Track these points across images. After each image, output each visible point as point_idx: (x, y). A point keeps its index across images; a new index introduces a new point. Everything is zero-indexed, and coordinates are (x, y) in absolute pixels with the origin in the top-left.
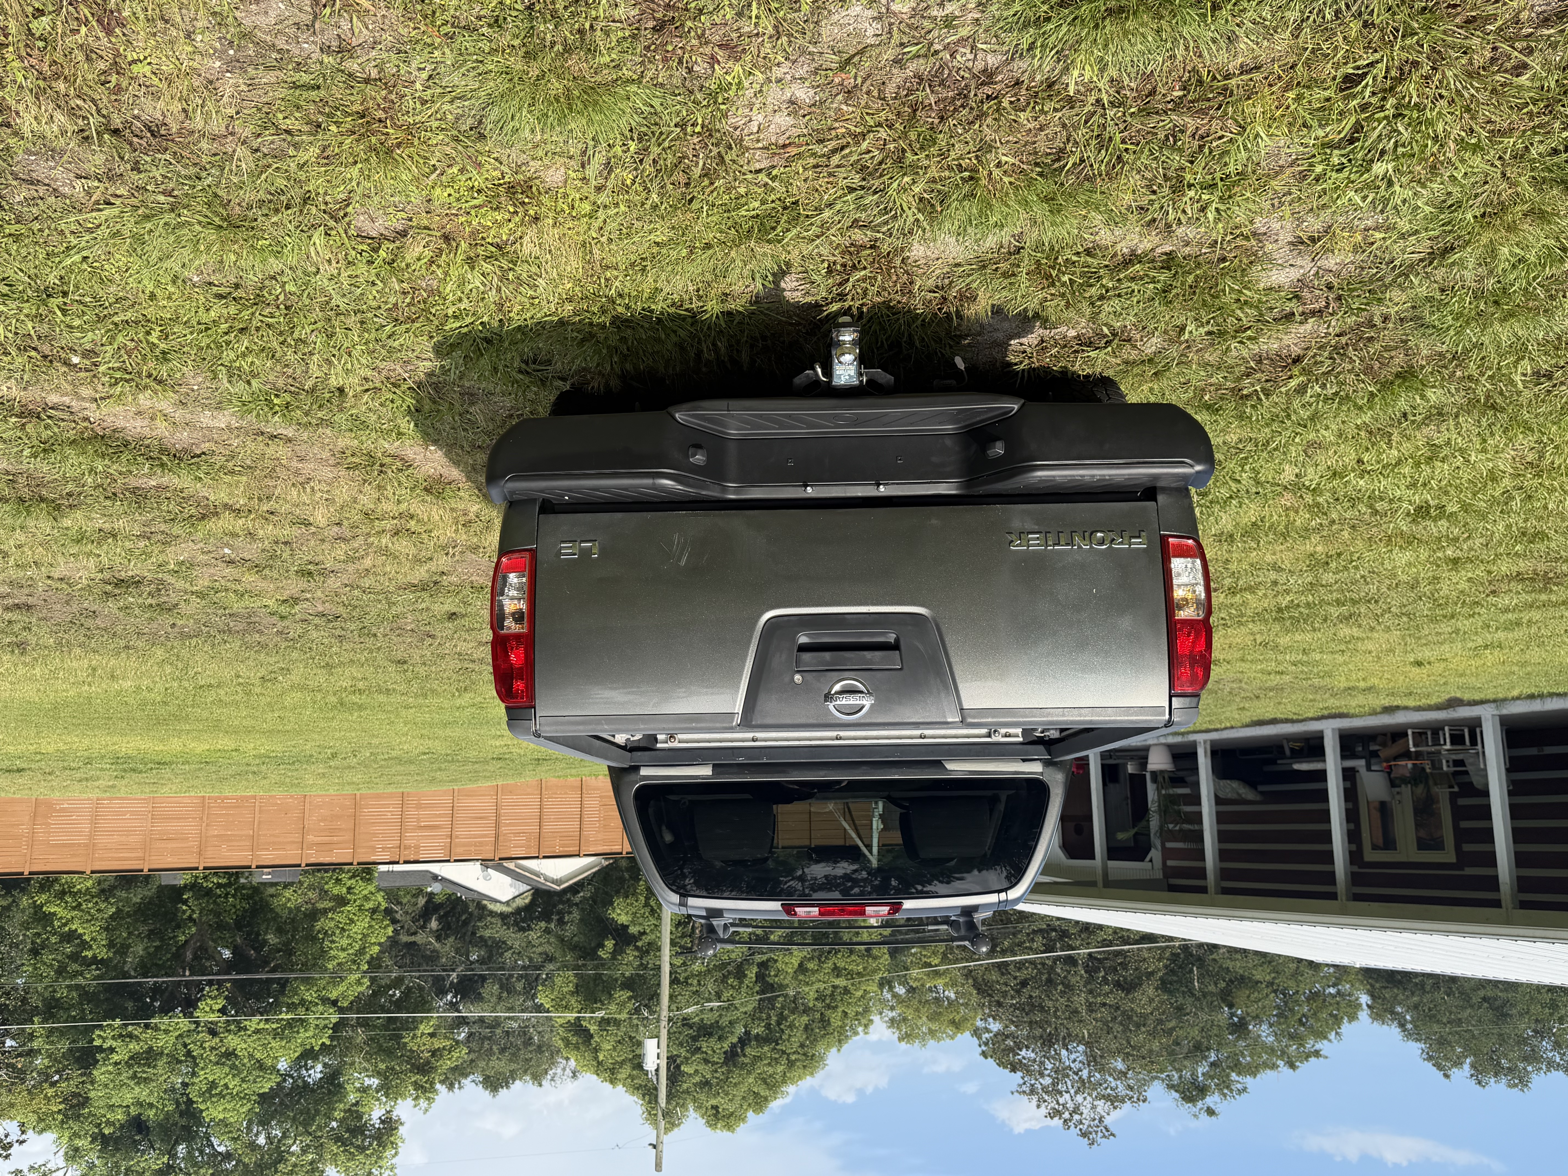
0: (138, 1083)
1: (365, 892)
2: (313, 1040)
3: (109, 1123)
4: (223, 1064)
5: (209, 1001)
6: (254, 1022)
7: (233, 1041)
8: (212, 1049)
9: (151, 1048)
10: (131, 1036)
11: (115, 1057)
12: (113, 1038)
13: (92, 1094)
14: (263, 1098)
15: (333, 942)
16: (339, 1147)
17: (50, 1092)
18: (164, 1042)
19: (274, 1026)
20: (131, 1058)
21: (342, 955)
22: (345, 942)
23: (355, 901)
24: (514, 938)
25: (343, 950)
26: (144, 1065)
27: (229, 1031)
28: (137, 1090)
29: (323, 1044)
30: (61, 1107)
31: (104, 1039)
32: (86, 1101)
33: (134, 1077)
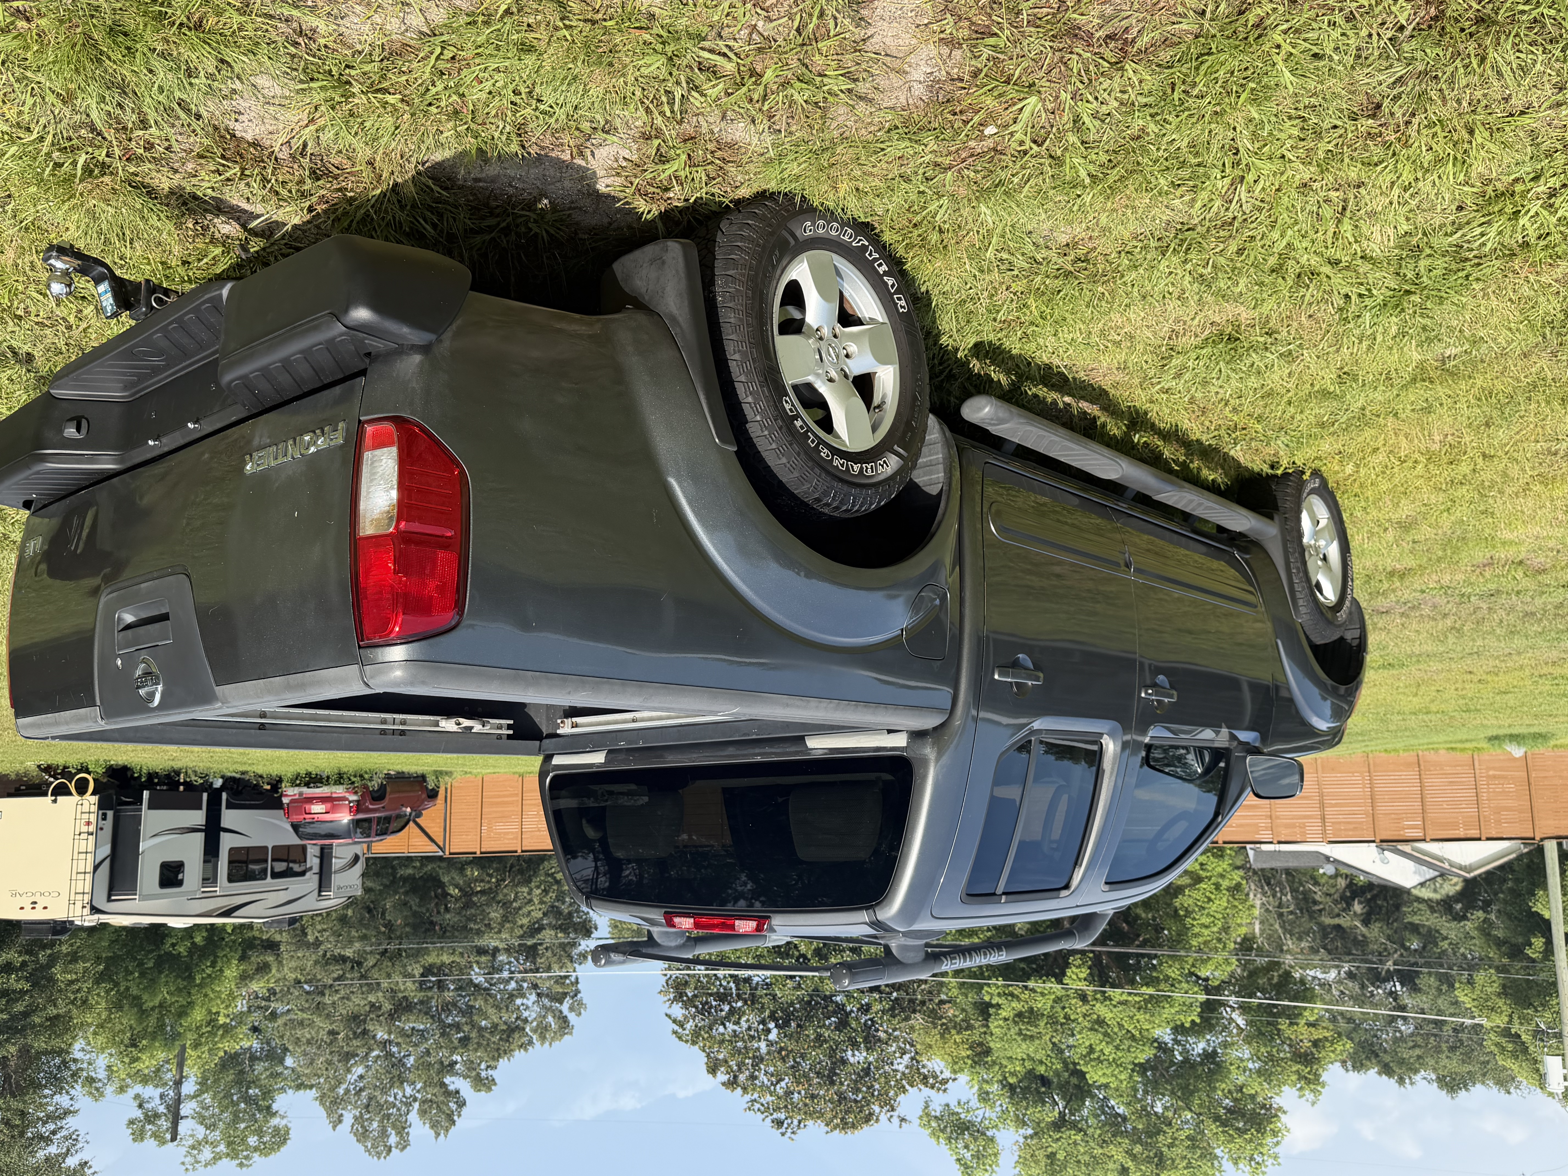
0: (1024, 1040)
1: (1220, 870)
2: (1182, 1017)
3: (1013, 1074)
4: (1096, 1030)
5: (1074, 969)
6: (1117, 994)
7: (1102, 1010)
8: (1085, 1016)
9: (1032, 1008)
10: (1012, 995)
11: (1004, 1014)
12: (999, 995)
13: (992, 1045)
14: (1142, 1068)
15: (1194, 919)
16: (1217, 1127)
17: (958, 1038)
18: (1042, 1004)
19: (1137, 999)
20: (1016, 1015)
21: (1206, 932)
22: (1205, 920)
23: (1209, 878)
24: (1450, 929)
25: (1207, 927)
26: (1028, 1023)
27: (1096, 999)
28: (1024, 1046)
29: (1193, 1021)
30: (969, 1052)
31: (992, 995)
32: (988, 1052)
33: (1020, 1033)
